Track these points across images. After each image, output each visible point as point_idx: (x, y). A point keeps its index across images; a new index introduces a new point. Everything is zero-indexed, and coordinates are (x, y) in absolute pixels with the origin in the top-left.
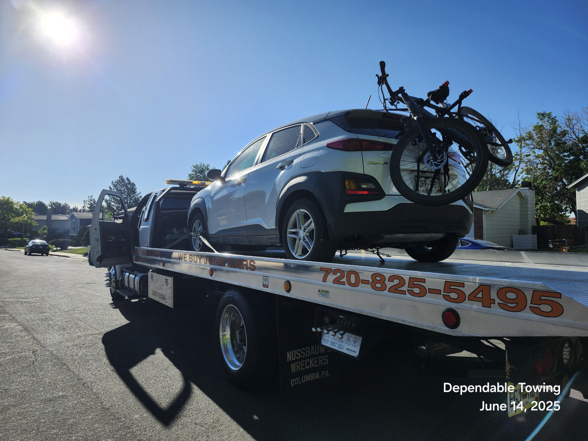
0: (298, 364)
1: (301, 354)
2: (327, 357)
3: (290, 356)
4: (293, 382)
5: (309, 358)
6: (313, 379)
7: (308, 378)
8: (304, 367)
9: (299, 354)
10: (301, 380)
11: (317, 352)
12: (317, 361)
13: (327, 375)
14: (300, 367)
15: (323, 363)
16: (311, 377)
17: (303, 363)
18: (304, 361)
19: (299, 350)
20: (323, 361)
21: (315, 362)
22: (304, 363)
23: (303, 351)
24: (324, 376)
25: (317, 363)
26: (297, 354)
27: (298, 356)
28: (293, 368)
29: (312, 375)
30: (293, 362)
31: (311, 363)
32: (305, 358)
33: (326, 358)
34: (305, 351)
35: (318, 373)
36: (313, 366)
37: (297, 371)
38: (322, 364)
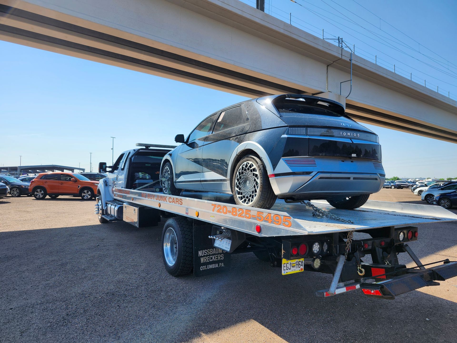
0: (205, 258)
1: (207, 253)
2: (223, 255)
3: (200, 253)
4: (202, 268)
5: (212, 255)
6: (214, 267)
7: (211, 266)
8: (209, 260)
9: (206, 253)
10: (206, 267)
11: (217, 252)
12: (217, 257)
13: (223, 265)
14: (207, 260)
15: (221, 259)
16: (214, 266)
18: (209, 257)
19: (206, 250)
20: (221, 258)
22: (209, 258)
23: (208, 251)
24: (221, 266)
25: (217, 259)
26: (205, 252)
27: (205, 254)
28: (202, 260)
29: (214, 265)
30: (202, 257)
31: (213, 258)
32: (210, 255)
33: (222, 256)
34: (210, 251)
35: (217, 264)
36: (214, 260)
37: (205, 262)
38: (220, 259)
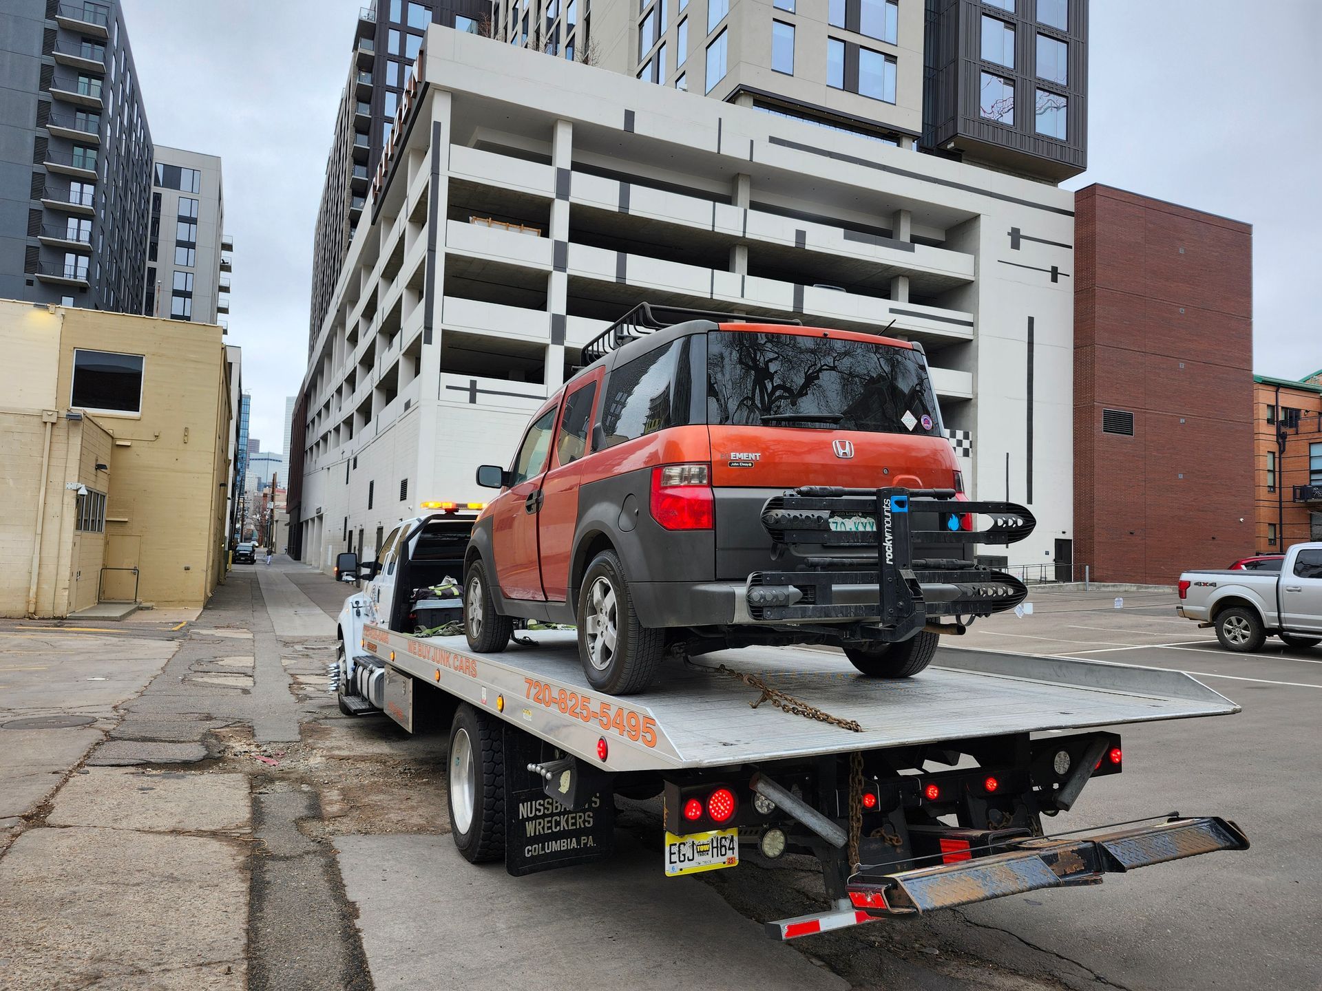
0: (540, 823)
1: (545, 808)
2: (591, 815)
3: (524, 810)
4: (529, 851)
5: (559, 814)
6: (565, 848)
7: (555, 846)
8: (550, 828)
9: (542, 808)
10: (543, 849)
12: (574, 821)
13: (591, 843)
14: (543, 828)
15: (584, 824)
16: (565, 844)
17: (548, 822)
18: (550, 819)
19: (542, 802)
20: (584, 821)
21: (571, 821)
22: (550, 822)
23: (548, 803)
24: (585, 844)
25: (573, 824)
26: (538, 807)
27: (540, 811)
28: (530, 829)
29: (564, 842)
30: (529, 819)
31: (563, 823)
32: (552, 815)
33: (589, 816)
34: (551, 804)
35: (574, 840)
36: (566, 828)
37: (537, 834)
38: (583, 826)
